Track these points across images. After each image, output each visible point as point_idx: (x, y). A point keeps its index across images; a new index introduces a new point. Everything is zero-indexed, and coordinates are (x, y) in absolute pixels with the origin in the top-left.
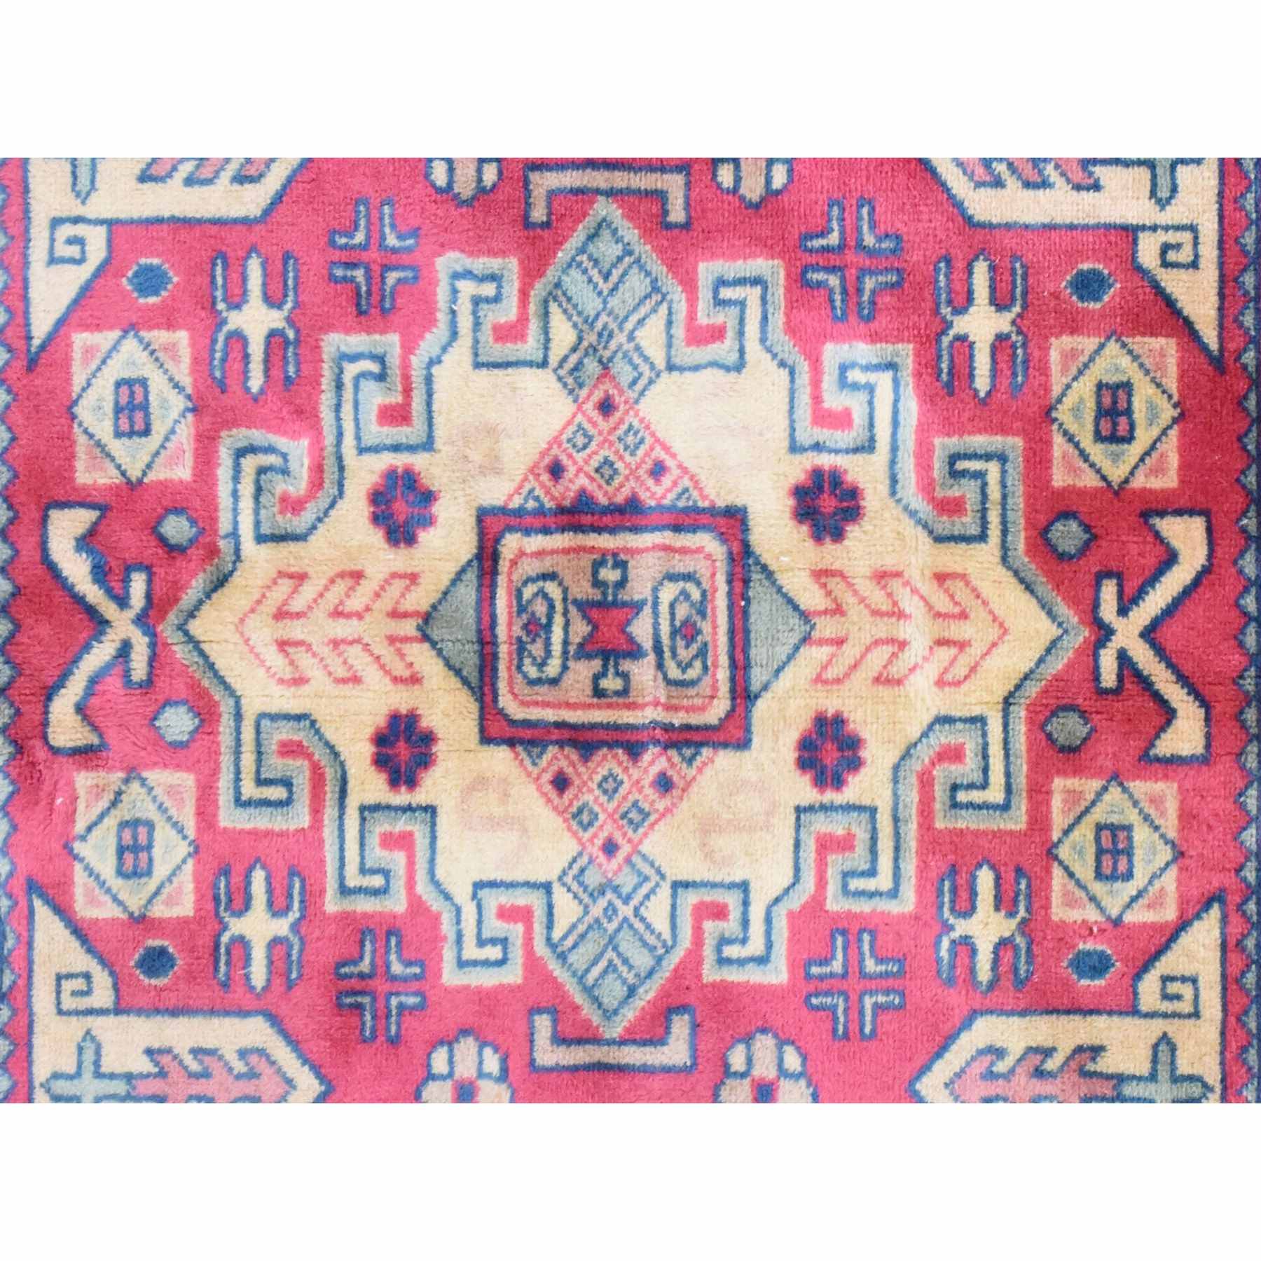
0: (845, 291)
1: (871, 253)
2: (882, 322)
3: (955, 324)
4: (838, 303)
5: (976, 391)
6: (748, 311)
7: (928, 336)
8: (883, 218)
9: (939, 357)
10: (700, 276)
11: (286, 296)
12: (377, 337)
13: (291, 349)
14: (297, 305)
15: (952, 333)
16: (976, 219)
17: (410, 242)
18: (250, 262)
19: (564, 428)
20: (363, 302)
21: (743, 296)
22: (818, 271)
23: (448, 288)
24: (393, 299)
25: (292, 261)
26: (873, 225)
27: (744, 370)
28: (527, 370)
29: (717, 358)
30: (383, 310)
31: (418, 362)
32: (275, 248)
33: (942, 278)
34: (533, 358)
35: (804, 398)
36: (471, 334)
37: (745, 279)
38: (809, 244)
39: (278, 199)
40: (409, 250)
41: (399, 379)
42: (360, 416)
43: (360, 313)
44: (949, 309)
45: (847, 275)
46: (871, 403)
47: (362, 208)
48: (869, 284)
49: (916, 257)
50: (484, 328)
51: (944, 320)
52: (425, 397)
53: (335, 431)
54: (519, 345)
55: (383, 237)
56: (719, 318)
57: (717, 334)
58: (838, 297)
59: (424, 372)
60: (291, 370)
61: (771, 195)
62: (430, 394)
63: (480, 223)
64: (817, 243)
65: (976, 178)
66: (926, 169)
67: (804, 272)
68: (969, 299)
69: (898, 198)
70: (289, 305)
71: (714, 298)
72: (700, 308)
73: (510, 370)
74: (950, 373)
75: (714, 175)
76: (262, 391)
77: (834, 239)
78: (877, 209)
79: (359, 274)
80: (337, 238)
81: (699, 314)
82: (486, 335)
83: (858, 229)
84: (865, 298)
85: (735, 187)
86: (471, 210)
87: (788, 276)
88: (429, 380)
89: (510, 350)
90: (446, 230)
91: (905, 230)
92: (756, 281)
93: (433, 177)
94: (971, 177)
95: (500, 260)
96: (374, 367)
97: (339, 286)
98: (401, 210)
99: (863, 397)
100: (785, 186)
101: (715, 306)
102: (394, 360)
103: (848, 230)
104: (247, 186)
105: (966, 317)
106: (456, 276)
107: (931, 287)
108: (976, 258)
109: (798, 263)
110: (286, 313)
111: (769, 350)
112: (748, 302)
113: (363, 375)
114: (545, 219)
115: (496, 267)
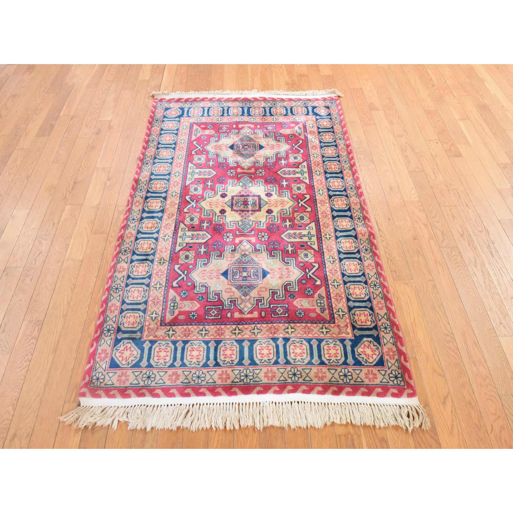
3: (282, 183)
4: (270, 182)
6: (260, 183)
7: (279, 184)
12: (222, 185)
14: (214, 183)
19: (241, 190)
24: (224, 182)
27: (260, 186)
28: (237, 186)
29: (257, 186)
48: (273, 181)
53: (217, 191)
88: (227, 187)
97: (218, 182)
101: (257, 182)
107: (279, 181)
113: (220, 187)
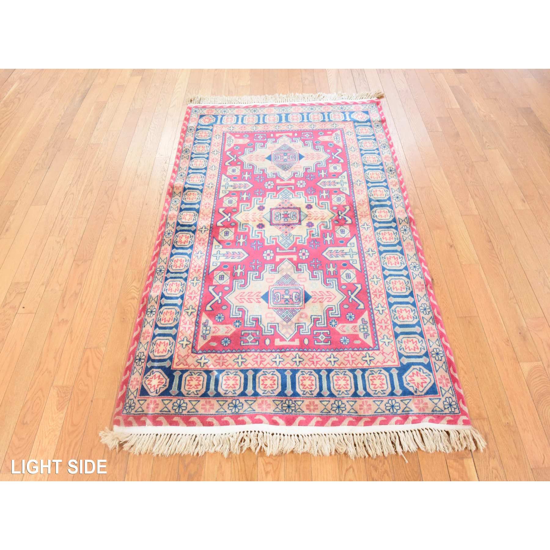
41: (311, 234)
42: (315, 231)
43: (316, 240)
50: (301, 239)
54: (297, 237)
58: (259, 242)
59: (308, 235)
67: (262, 244)
71: (273, 242)
76: (327, 233)
79: (316, 243)
81: (275, 240)
84: (255, 242)
92: (268, 243)
96: (314, 235)
110: (325, 239)
111: (267, 238)
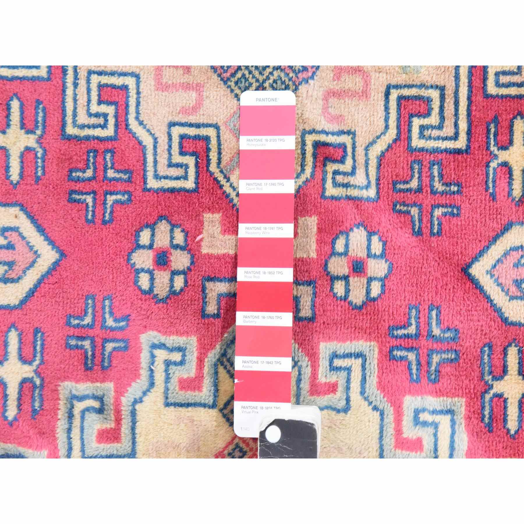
0: (419, 364)
1: (438, 340)
2: (444, 383)
3: (494, 386)
4: (414, 371)
5: (508, 431)
6: (353, 374)
7: (475, 394)
8: (446, 319)
9: (483, 408)
10: (321, 351)
11: (35, 356)
12: (98, 384)
13: (37, 391)
14: (42, 362)
15: (492, 392)
16: (510, 320)
17: (123, 324)
18: (10, 334)
19: (227, 447)
20: (89, 362)
21: (350, 364)
22: (401, 350)
23: (148, 355)
24: (110, 361)
25: (39, 334)
26: (439, 322)
27: (349, 412)
28: (202, 409)
29: (331, 404)
30: (103, 368)
31: (126, 401)
32: (28, 325)
33: (486, 357)
34: (207, 402)
35: (390, 430)
36: (163, 385)
37: (351, 354)
38: (395, 333)
39: (31, 293)
40: (121, 329)
41: (112, 412)
42: (84, 437)
43: (87, 369)
44: (490, 377)
45: (421, 352)
46: (435, 435)
47: (90, 301)
48: (436, 359)
49: (468, 343)
50: (172, 381)
51: (486, 383)
52: (130, 424)
53: (66, 446)
54: (197, 393)
55: (104, 320)
56: (333, 378)
57: (332, 388)
58: (414, 367)
59: (130, 408)
60: (37, 405)
61: (370, 301)
62: (134, 422)
63: (172, 314)
64: (401, 332)
65: (510, 294)
66: (476, 288)
67: (391, 351)
68: (505, 371)
69: (457, 306)
70: (37, 362)
71: (330, 366)
72: (320, 372)
73: (190, 409)
74: (490, 417)
75: (332, 289)
76: (16, 419)
77: (412, 330)
78: (443, 312)
79: (87, 344)
80: (72, 320)
81: (320, 376)
82: (174, 384)
83: (429, 324)
84: (433, 368)
85: (345, 296)
86: (165, 305)
87: (380, 352)
88: (133, 413)
89: (190, 396)
90: (148, 317)
91: (461, 326)
92: (358, 355)
93: (139, 283)
94: (507, 293)
95: (184, 338)
96: (96, 404)
97: (72, 352)
98: (117, 304)
99: (431, 430)
100: (380, 296)
101: (330, 371)
102: (109, 400)
103: (422, 324)
104: (9, 285)
105: (502, 382)
106: (154, 346)
107: (479, 362)
108: (510, 345)
109: (388, 345)
110: (34, 368)
111: (366, 399)
112: (353, 369)
113: (87, 409)
114: (216, 312)
115: (182, 342)
